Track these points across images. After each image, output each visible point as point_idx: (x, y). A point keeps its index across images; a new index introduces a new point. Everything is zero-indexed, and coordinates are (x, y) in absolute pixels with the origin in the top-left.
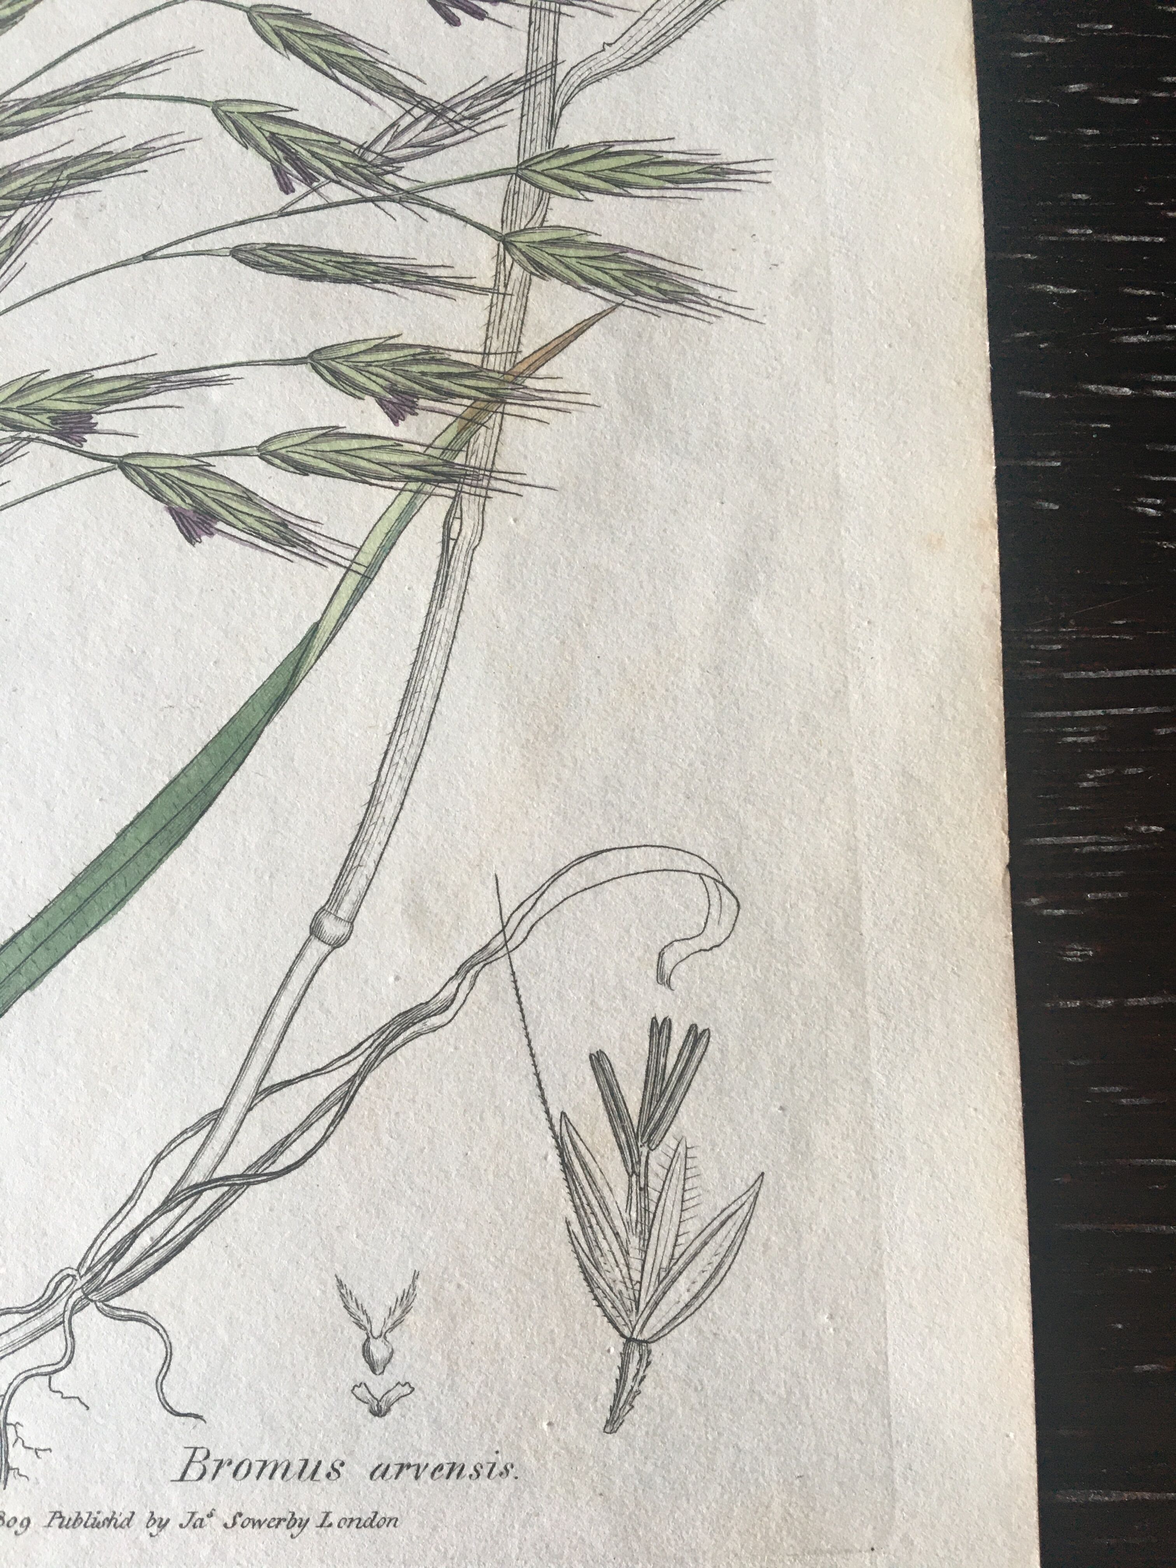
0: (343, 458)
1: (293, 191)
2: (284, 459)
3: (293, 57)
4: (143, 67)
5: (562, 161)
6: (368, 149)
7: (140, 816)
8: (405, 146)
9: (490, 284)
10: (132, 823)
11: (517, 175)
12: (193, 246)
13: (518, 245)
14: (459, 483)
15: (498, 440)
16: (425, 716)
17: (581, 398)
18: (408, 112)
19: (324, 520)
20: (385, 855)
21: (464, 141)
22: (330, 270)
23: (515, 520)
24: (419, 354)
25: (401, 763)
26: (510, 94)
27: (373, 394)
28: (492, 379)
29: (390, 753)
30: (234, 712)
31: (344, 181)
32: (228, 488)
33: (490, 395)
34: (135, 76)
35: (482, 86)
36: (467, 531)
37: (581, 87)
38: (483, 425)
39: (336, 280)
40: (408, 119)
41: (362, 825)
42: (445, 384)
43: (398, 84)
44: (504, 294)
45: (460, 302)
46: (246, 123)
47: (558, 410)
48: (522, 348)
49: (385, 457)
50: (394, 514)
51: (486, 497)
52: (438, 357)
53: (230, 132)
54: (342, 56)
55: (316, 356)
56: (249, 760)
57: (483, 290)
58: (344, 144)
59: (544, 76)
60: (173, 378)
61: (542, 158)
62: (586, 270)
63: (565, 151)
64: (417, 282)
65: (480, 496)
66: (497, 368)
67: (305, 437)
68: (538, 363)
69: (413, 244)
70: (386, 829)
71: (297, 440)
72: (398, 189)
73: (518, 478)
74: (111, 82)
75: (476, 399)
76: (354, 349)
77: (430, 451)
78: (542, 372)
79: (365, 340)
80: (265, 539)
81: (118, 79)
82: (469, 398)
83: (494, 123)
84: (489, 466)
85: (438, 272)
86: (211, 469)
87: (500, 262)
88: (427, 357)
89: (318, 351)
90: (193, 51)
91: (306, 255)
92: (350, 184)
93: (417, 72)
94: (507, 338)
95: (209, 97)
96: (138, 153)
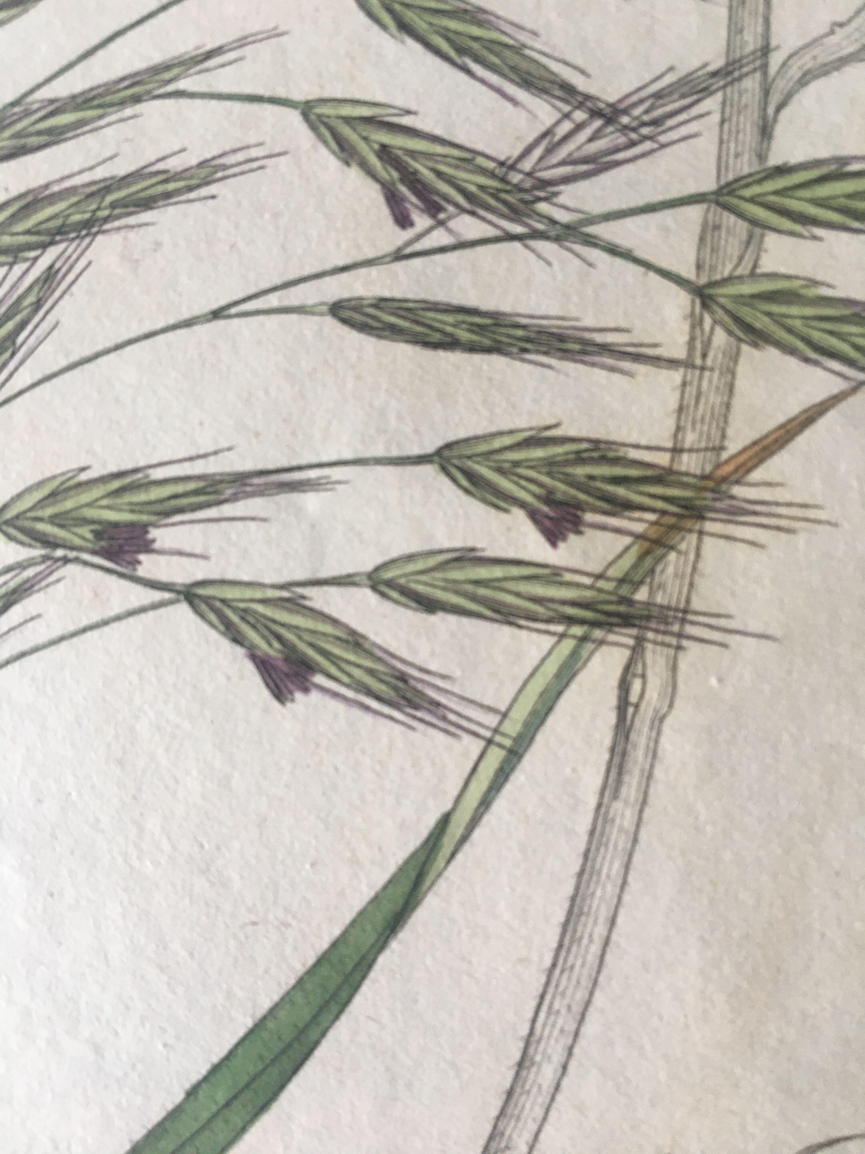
0: (482, 591)
1: (412, 224)
2: (405, 592)
3: (410, 42)
4: (209, 55)
5: (780, 183)
6: (512, 167)
7: (215, 1069)
8: (563, 163)
9: (680, 353)
10: (206, 1079)
11: (718, 203)
12: (280, 299)
13: (722, 300)
14: (640, 627)
15: (694, 569)
16: (595, 949)
17: (811, 514)
18: (567, 116)
19: (457, 673)
20: (542, 1136)
21: (643, 155)
22: (464, 335)
23: (720, 680)
24: (586, 450)
25: (563, 1011)
26: (706, 92)
27: (522, 505)
28: (685, 486)
29: (548, 998)
30: (337, 932)
31: (481, 212)
32: (328, 629)
33: (685, 507)
34: (198, 68)
35: (668, 80)
36: (653, 694)
37: (804, 81)
38: (672, 548)
39: (472, 348)
40: (567, 126)
41: (510, 1093)
42: (621, 491)
43: (552, 78)
44: (703, 369)
45: (640, 378)
46: (346, 131)
47: (779, 528)
48: (726, 443)
49: (539, 590)
50: (551, 668)
51: (679, 648)
52: (611, 454)
53: (325, 143)
54: (476, 39)
55: (446, 453)
56: (358, 1000)
57: (672, 363)
58: (480, 161)
59: (751, 67)
60: (256, 481)
61: (750, 180)
62: (817, 336)
63: (782, 170)
64: (583, 352)
65: (669, 646)
66: (692, 470)
67: (431, 562)
68: (750, 464)
69: (575, 299)
70: (543, 1099)
71: (420, 565)
72: (553, 222)
73: (722, 622)
74: (167, 76)
75: (664, 513)
76: (497, 444)
77: (601, 584)
78: (756, 475)
79: (511, 432)
80: (378, 698)
81: (175, 71)
82: (653, 510)
83: (684, 131)
84: (682, 606)
85: (610, 338)
86: (307, 603)
87: (696, 323)
88: (595, 455)
89: (449, 446)
90: (275, 34)
91: (431, 314)
92: (490, 216)
93: (579, 62)
94: (706, 428)
95: (299, 95)
96: (203, 172)
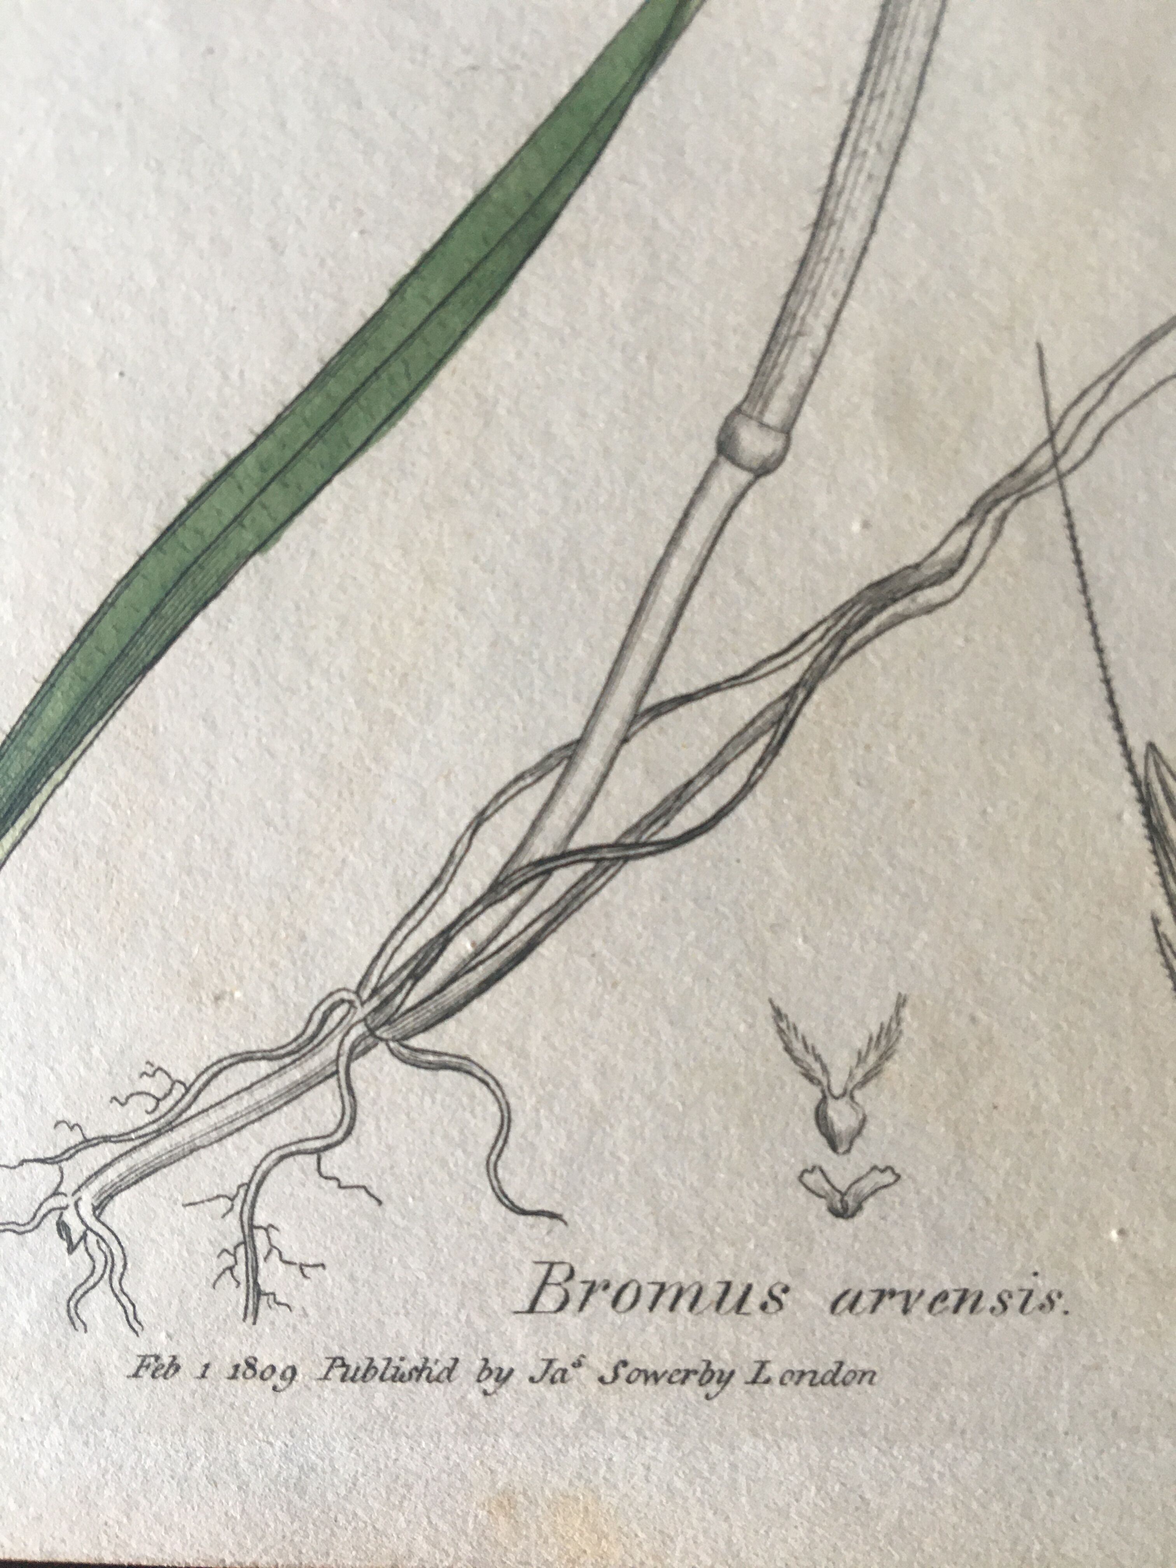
7: (427, 257)
10: (415, 271)
16: (913, 69)
20: (845, 314)
25: (872, 151)
29: (853, 135)
30: (579, 71)
41: (803, 262)
56: (608, 156)
70: (845, 267)
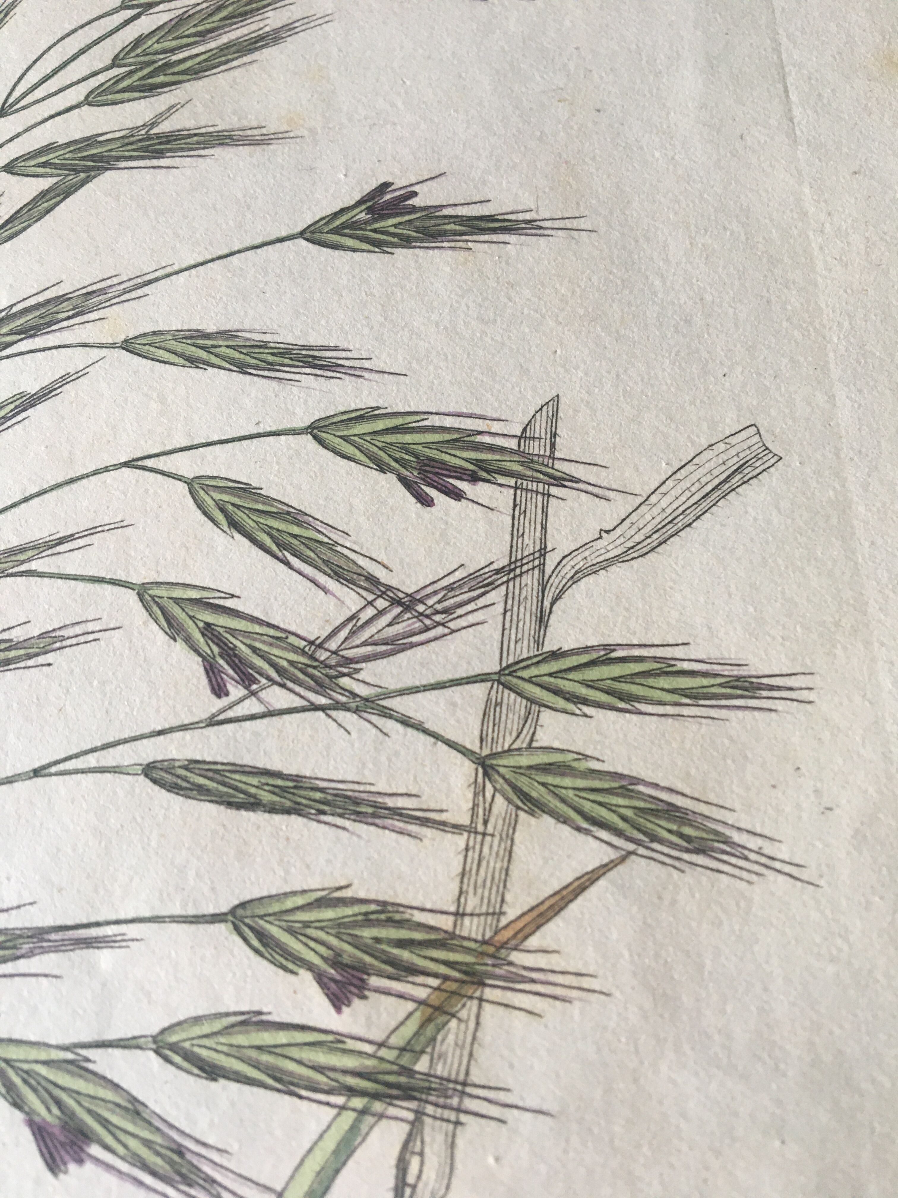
0: (265, 1058)
1: (227, 694)
2: (188, 1056)
3: (238, 537)
4: (62, 541)
5: (554, 666)
6: (320, 646)
8: (365, 644)
9: (465, 820)
11: (499, 682)
12: (98, 760)
13: (502, 770)
14: (420, 1100)
15: (474, 1038)
17: (586, 983)
18: (370, 603)
19: (234, 1147)
21: (436, 639)
22: (266, 797)
23: (497, 1159)
24: (373, 913)
26: (491, 586)
27: (310, 967)
28: (467, 950)
31: (290, 684)
32: (109, 1095)
33: (465, 973)
34: (52, 551)
35: (458, 575)
36: (430, 1174)
37: (575, 579)
38: (453, 1015)
39: (273, 810)
40: (370, 612)
42: (405, 955)
43: (359, 571)
44: (484, 834)
45: (426, 841)
46: (176, 611)
47: (555, 998)
48: (505, 908)
49: (321, 1058)
50: (330, 1143)
51: (458, 1123)
52: (397, 917)
53: (156, 621)
54: (295, 536)
55: (240, 912)
57: (457, 828)
58: (292, 639)
59: (530, 565)
60: (53, 936)
61: (529, 662)
62: (587, 806)
63: (556, 655)
64: (374, 815)
65: (448, 1121)
66: (473, 936)
67: (217, 1025)
68: (527, 931)
69: (371, 766)
71: (206, 1029)
72: (354, 695)
73: (501, 1096)
74: (21, 557)
75: (446, 978)
76: (289, 904)
77: (383, 1053)
78: (533, 942)
79: (304, 892)
80: (154, 1174)
81: (30, 553)
82: (436, 975)
83: (471, 619)
84: (461, 1077)
85: (400, 802)
86: (90, 1066)
87: (479, 791)
88: (383, 917)
89: (243, 905)
90: (122, 526)
91: (237, 777)
92: (297, 689)
93: (384, 558)
94: (486, 894)
95: (136, 579)
96: (42, 643)
